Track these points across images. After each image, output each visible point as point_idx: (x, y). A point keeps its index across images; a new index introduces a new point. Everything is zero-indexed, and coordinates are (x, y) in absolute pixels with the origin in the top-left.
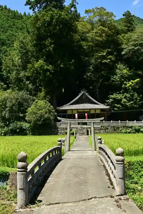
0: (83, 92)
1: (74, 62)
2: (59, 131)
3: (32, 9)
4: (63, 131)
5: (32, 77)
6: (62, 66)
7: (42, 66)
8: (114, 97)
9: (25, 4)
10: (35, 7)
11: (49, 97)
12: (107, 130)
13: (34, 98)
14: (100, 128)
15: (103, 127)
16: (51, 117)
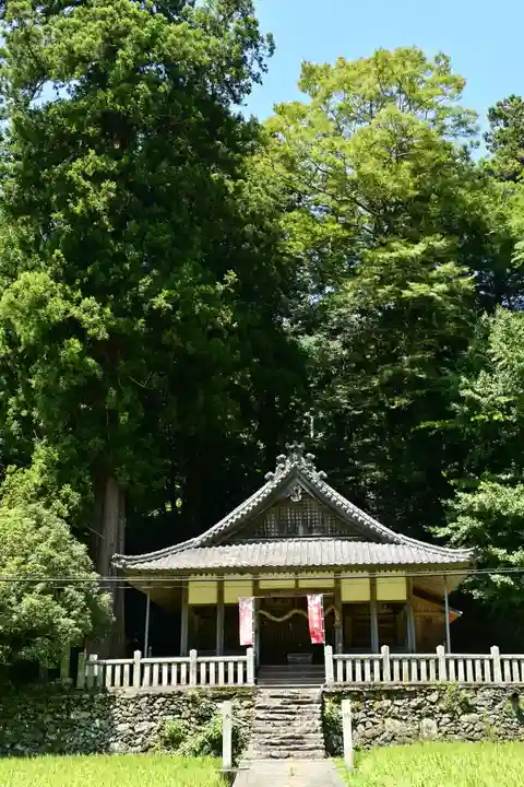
0: (289, 465)
1: (234, 285)
2: (121, 727)
4: (145, 726)
6: (160, 301)
7: (41, 302)
8: (482, 506)
11: (76, 498)
12: (464, 718)
14: (414, 703)
15: (434, 697)
16: (68, 616)
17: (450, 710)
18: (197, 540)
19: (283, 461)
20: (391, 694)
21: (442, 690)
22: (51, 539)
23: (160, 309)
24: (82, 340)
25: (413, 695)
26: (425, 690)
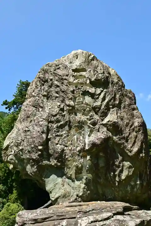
3: (8, 109)
5: (3, 177)
9: (2, 104)
10: (12, 107)
13: (4, 200)
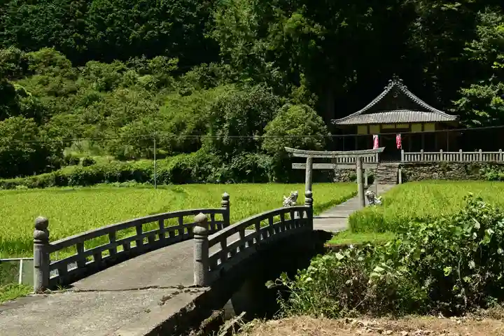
0: (393, 84)
1: (372, 13)
2: (337, 174)
4: (344, 174)
6: (343, 24)
7: (299, 27)
8: (470, 94)
11: (317, 98)
12: (448, 172)
14: (430, 168)
15: (438, 166)
16: (318, 142)
17: (442, 170)
18: (360, 112)
19: (391, 82)
20: (423, 165)
21: (440, 164)
22: (311, 117)
23: (343, 27)
24: (315, 40)
25: (430, 165)
26: (435, 164)
